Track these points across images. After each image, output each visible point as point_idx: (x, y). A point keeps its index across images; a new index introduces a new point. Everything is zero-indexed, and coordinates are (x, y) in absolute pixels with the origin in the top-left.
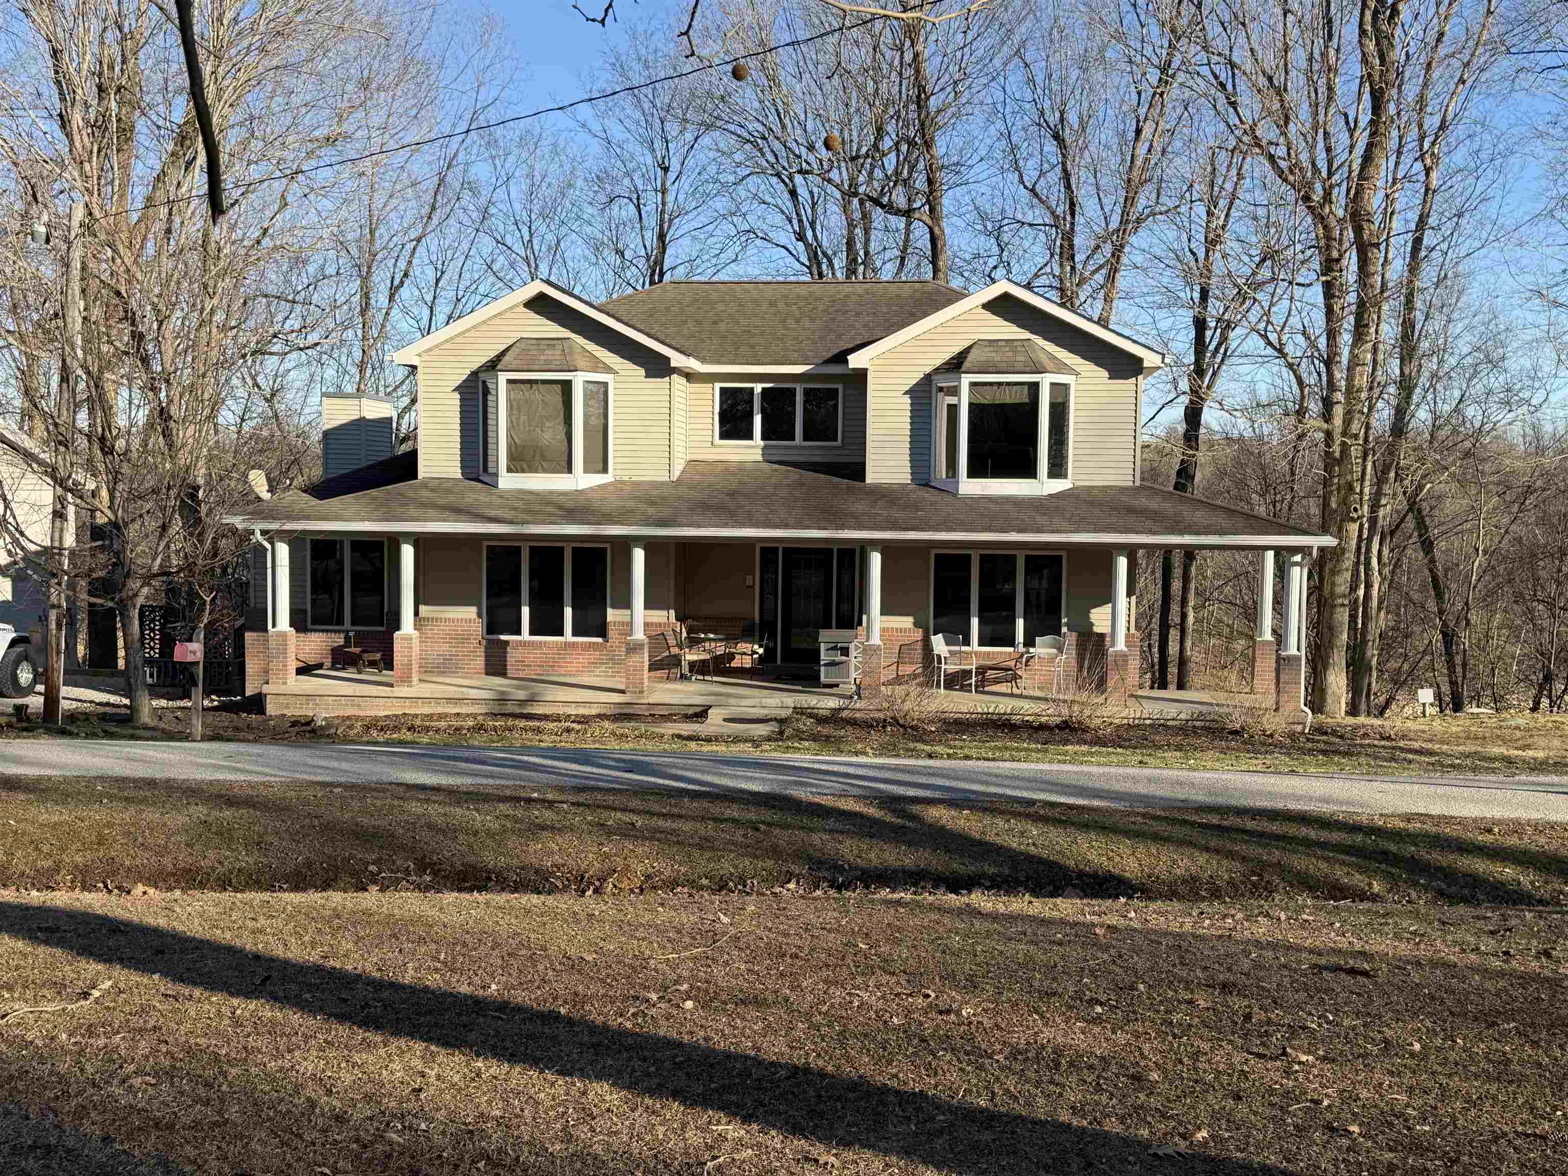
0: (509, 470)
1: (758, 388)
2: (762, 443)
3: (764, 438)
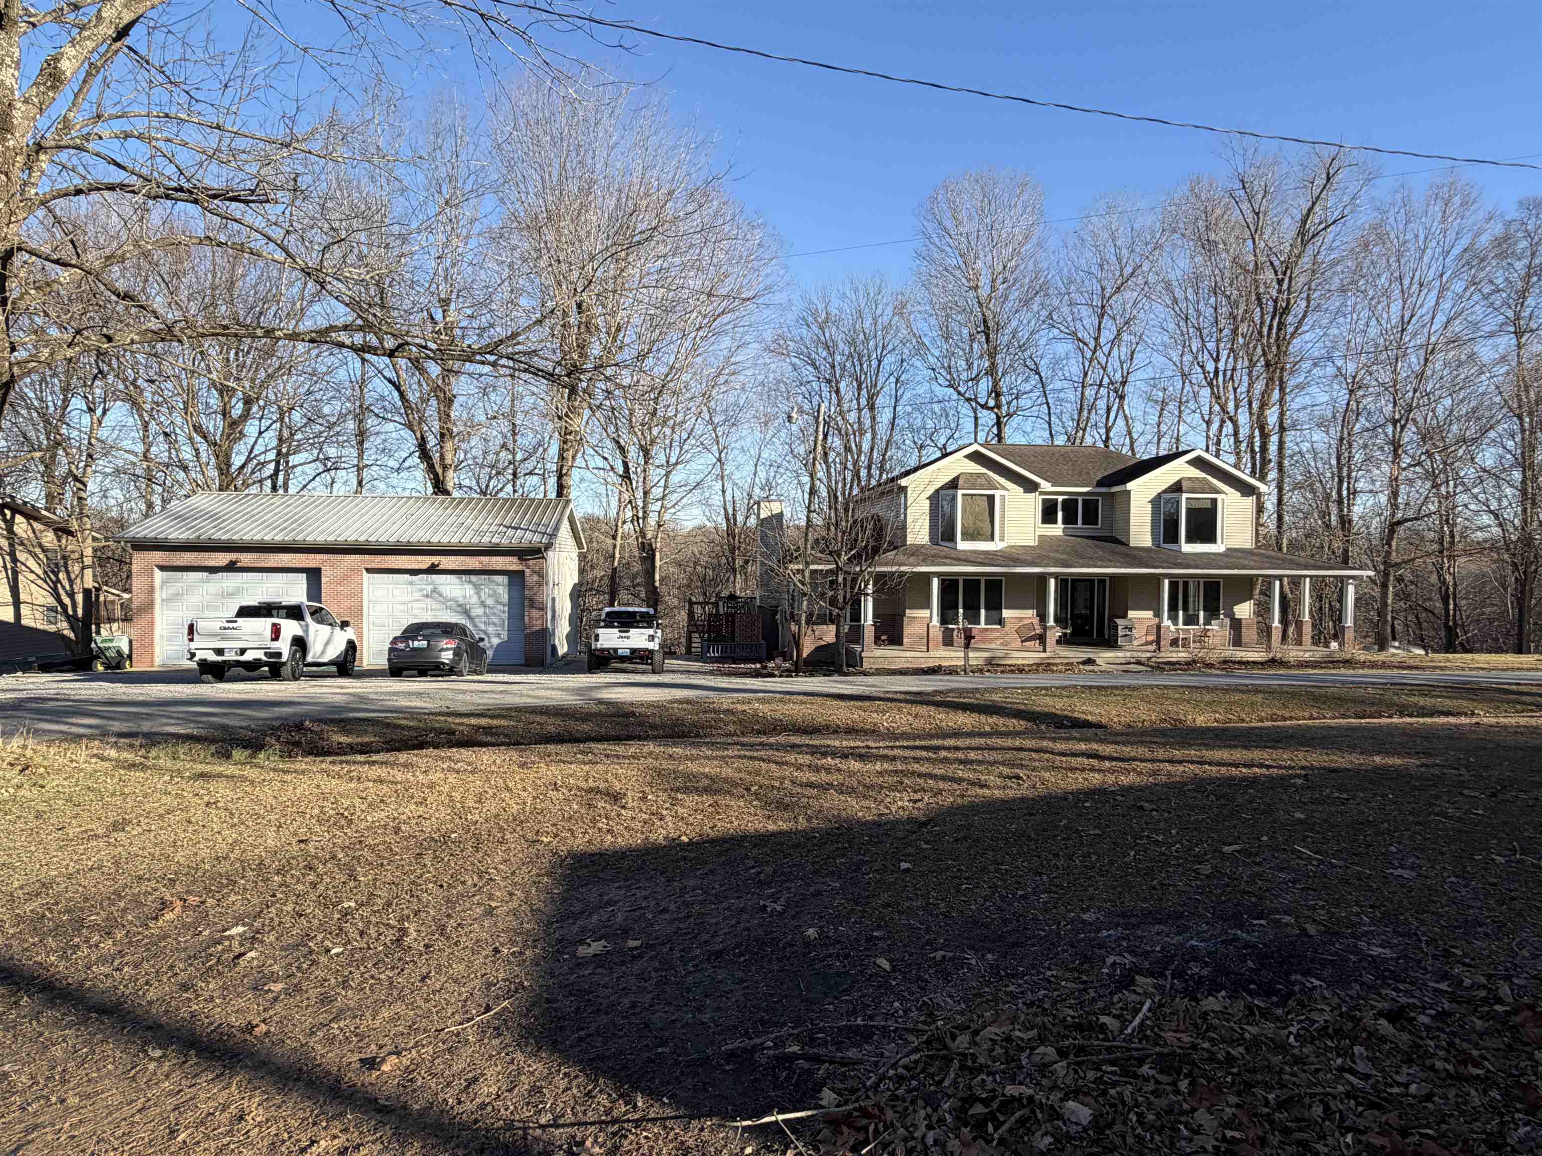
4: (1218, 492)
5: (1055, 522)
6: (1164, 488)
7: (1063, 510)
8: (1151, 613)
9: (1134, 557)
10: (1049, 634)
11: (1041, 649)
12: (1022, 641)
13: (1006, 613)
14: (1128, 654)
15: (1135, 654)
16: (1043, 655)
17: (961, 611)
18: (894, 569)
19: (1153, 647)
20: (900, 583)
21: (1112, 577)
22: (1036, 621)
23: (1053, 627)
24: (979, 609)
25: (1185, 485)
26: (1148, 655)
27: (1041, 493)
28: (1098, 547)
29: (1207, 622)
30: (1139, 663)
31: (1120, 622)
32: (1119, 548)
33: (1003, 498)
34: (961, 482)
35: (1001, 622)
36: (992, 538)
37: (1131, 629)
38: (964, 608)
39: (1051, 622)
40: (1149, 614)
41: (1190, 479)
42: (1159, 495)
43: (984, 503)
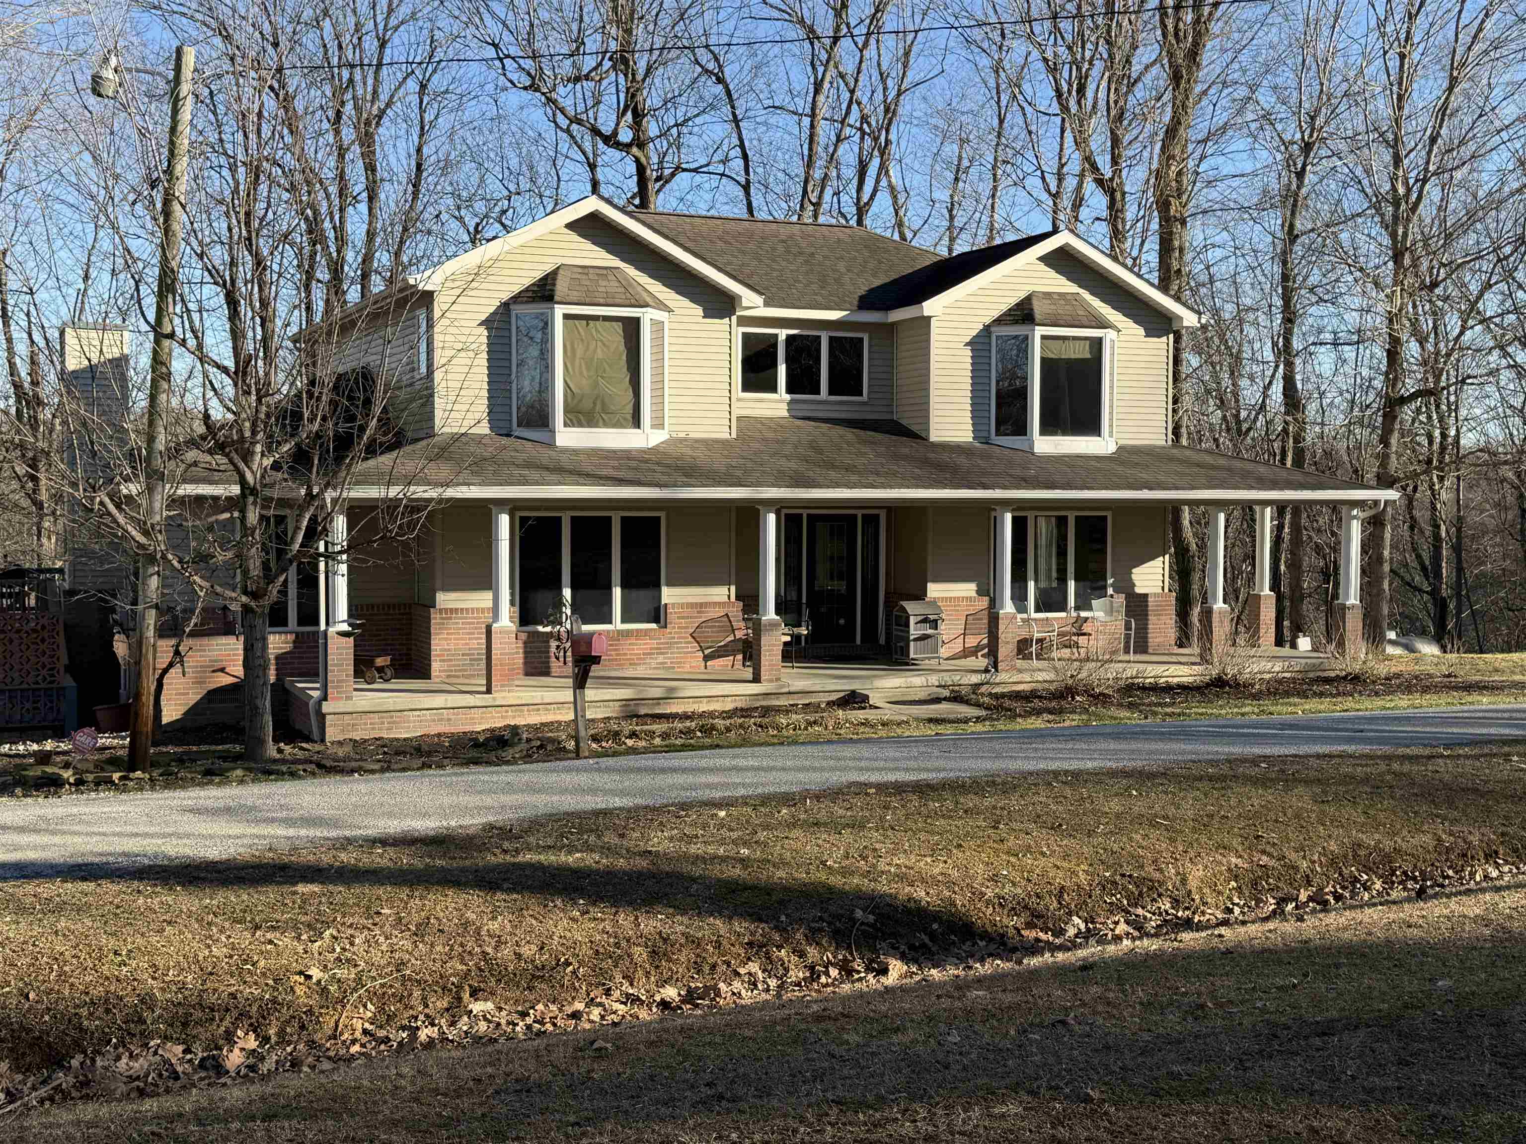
0: (566, 425)
1: (783, 334)
2: (788, 397)
3: (789, 390)
4: (1103, 324)
5: (773, 389)
6: (996, 314)
7: (788, 361)
8: (973, 586)
9: (940, 467)
10: (765, 640)
11: (748, 673)
12: (706, 658)
13: (669, 595)
14: (934, 679)
15: (947, 678)
16: (754, 688)
17: (567, 593)
18: (394, 492)
19: (981, 662)
20: (411, 525)
21: (895, 509)
22: (736, 611)
23: (773, 625)
24: (609, 588)
25: (1039, 309)
26: (975, 679)
27: (743, 321)
28: (864, 442)
29: (1083, 604)
30: (957, 698)
31: (912, 608)
32: (906, 447)
33: (658, 326)
34: (561, 288)
35: (657, 615)
36: (636, 422)
37: (934, 624)
38: (574, 588)
39: (770, 614)
40: (968, 589)
41: (1048, 295)
42: (987, 328)
43: (616, 336)
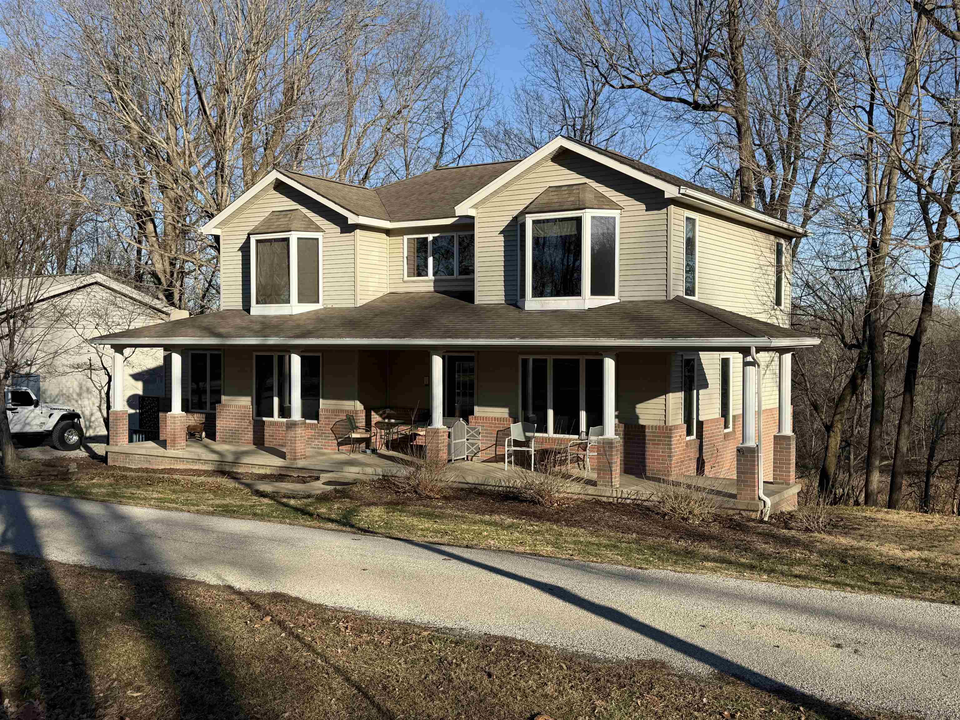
0: (258, 302)
1: (430, 237)
2: (433, 278)
3: (434, 274)
6: (521, 208)
7: (434, 254)
8: (506, 410)
12: (339, 444)
13: (323, 404)
33: (313, 242)
36: (289, 298)
40: (501, 412)
42: (515, 219)
